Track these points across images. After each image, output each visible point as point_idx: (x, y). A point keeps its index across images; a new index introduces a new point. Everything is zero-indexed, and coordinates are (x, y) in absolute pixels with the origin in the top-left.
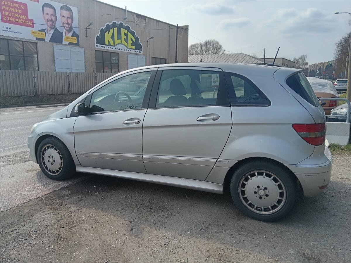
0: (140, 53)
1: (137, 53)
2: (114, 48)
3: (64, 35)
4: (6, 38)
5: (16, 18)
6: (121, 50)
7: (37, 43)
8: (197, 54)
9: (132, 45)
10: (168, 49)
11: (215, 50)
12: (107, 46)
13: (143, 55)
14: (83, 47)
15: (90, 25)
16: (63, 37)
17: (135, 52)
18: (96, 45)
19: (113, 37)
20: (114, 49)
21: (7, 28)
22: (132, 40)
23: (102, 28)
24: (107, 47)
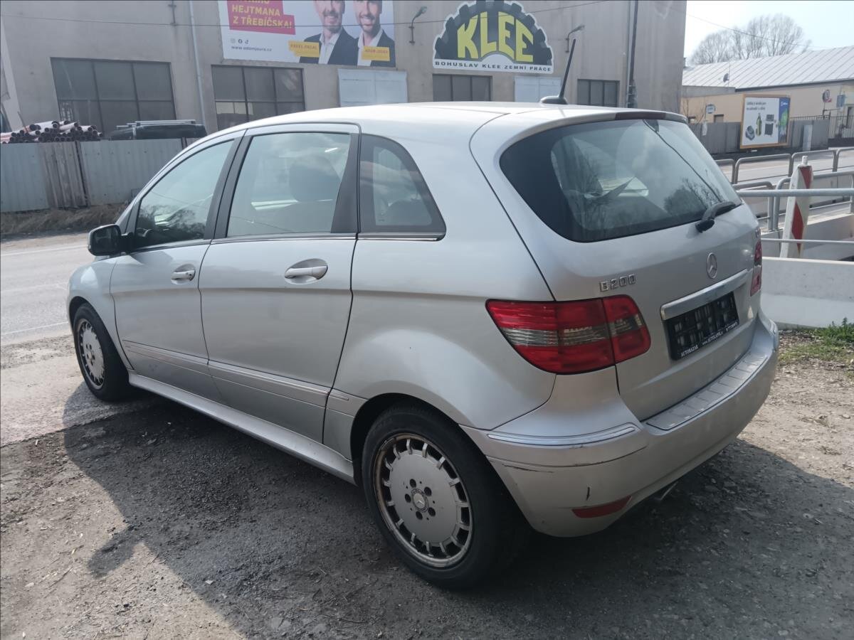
0: (547, 72)
1: (538, 72)
2: (480, 64)
3: (360, 44)
4: (238, 64)
5: (259, 16)
6: (496, 69)
7: (301, 70)
8: (723, 60)
9: (525, 52)
10: (624, 53)
11: (780, 45)
12: (463, 62)
13: (553, 76)
14: (404, 70)
15: (421, 12)
16: (358, 49)
17: (533, 71)
18: (434, 61)
19: (476, 38)
20: (480, 68)
21: (240, 41)
22: (525, 39)
23: (451, 18)
24: (461, 65)
